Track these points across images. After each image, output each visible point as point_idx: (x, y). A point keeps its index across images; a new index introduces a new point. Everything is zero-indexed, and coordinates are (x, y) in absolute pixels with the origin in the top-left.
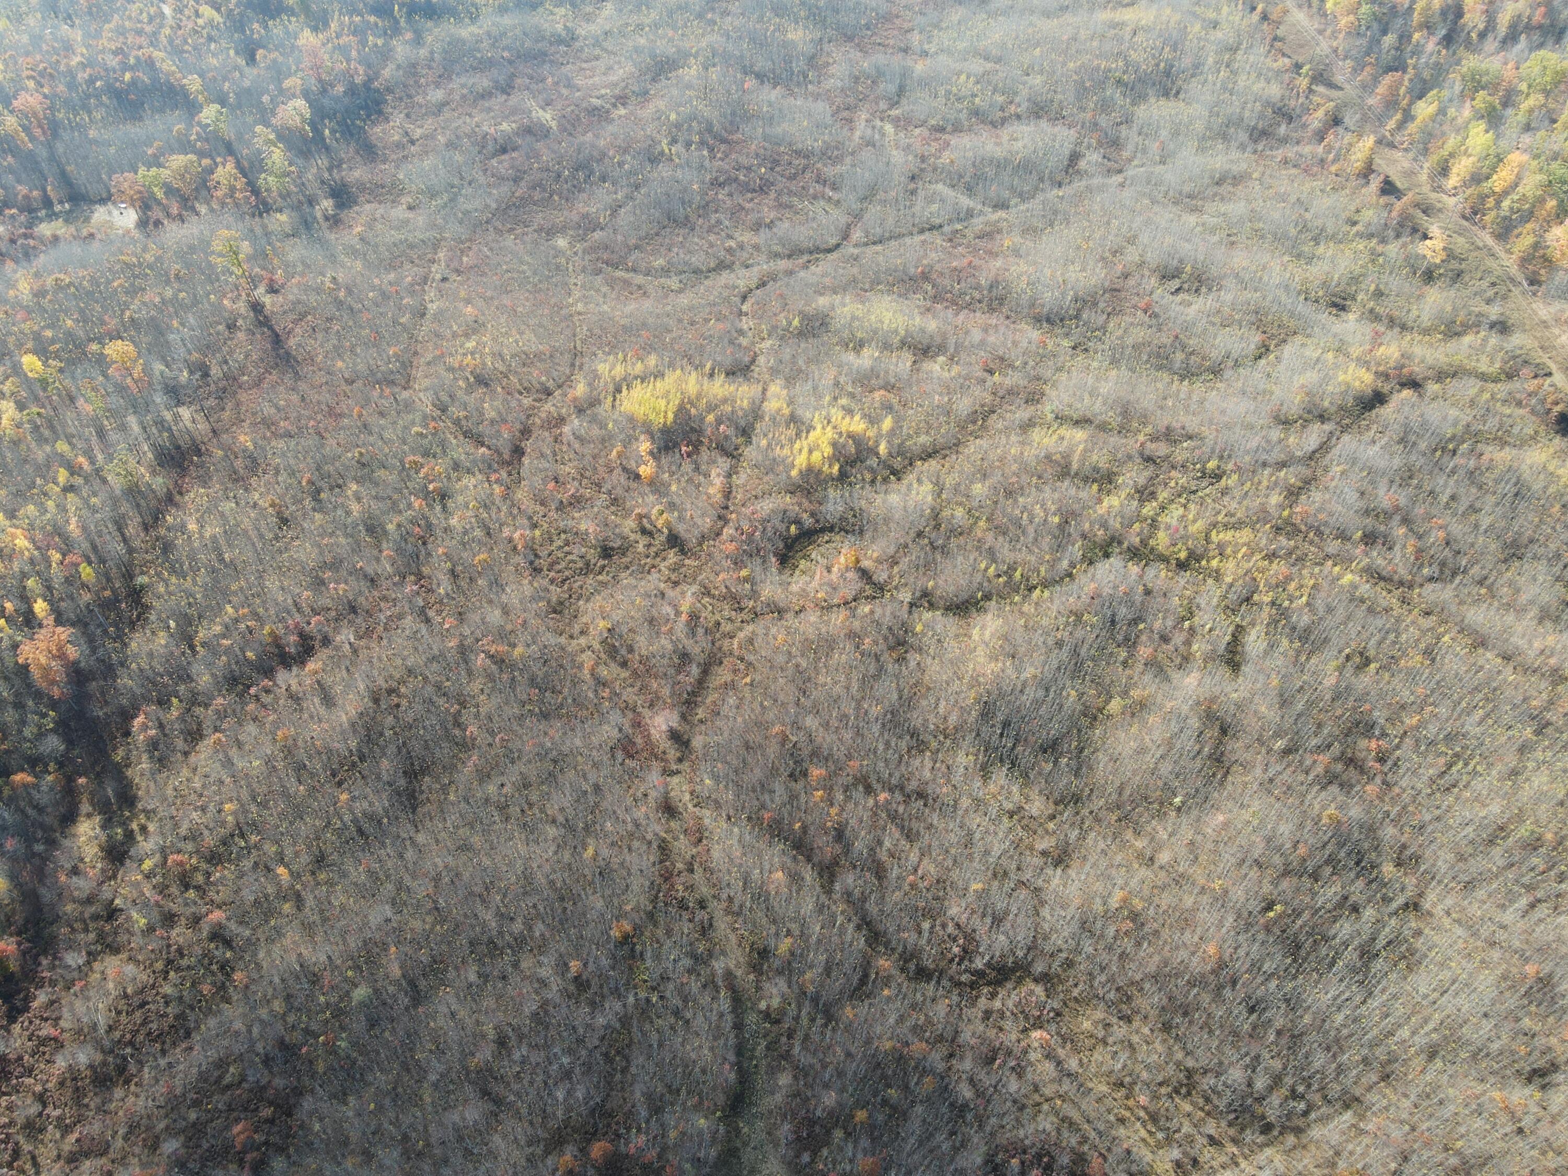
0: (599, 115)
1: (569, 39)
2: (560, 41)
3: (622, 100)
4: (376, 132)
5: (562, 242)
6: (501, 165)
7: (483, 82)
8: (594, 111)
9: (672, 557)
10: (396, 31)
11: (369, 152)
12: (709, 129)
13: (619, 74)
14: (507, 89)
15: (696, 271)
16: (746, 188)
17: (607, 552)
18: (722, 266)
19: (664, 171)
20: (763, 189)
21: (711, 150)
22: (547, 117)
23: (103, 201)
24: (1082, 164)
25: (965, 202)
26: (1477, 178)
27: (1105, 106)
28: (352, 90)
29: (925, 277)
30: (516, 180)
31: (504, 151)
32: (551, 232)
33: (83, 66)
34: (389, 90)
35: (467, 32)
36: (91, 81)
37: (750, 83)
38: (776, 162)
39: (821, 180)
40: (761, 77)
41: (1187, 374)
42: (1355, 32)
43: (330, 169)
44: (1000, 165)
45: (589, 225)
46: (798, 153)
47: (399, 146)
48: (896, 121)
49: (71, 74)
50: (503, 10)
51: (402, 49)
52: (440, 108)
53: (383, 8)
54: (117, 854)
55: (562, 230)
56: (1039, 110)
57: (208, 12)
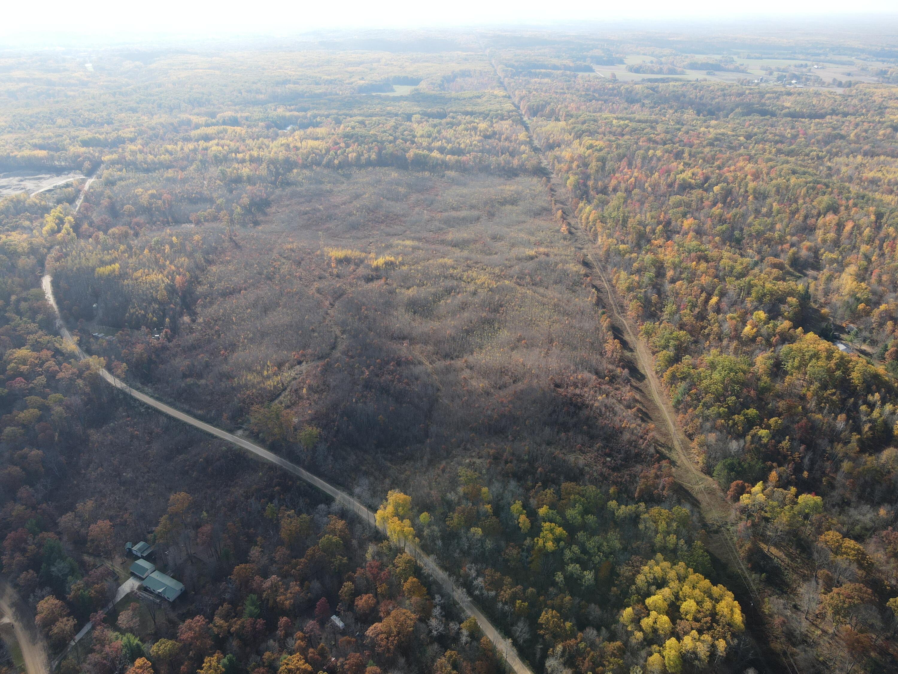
0: (337, 207)
1: (331, 192)
2: (328, 191)
3: (344, 204)
4: (268, 210)
5: (320, 233)
6: (306, 217)
7: (303, 200)
8: (336, 206)
9: (337, 279)
10: (277, 187)
11: (265, 214)
12: (369, 209)
13: (344, 198)
14: (310, 201)
15: (359, 238)
16: (377, 222)
17: (320, 278)
19: (353, 218)
20: (382, 222)
21: (369, 214)
22: (321, 207)
23: (184, 223)
24: (481, 220)
25: (443, 226)
27: (493, 206)
28: (262, 200)
29: (424, 238)
31: (306, 214)
32: (317, 231)
33: (179, 193)
34: (273, 201)
35: (299, 189)
36: (183, 196)
37: (385, 200)
38: (387, 217)
39: (400, 221)
40: (388, 199)
41: (488, 254)
43: (253, 218)
44: (454, 218)
45: (328, 229)
46: (395, 215)
47: (274, 213)
48: (427, 210)
49: (176, 194)
50: (311, 184)
51: (278, 192)
52: (288, 205)
53: (273, 183)
54: (194, 321)
55: (321, 230)
56: (472, 207)
57: (218, 182)
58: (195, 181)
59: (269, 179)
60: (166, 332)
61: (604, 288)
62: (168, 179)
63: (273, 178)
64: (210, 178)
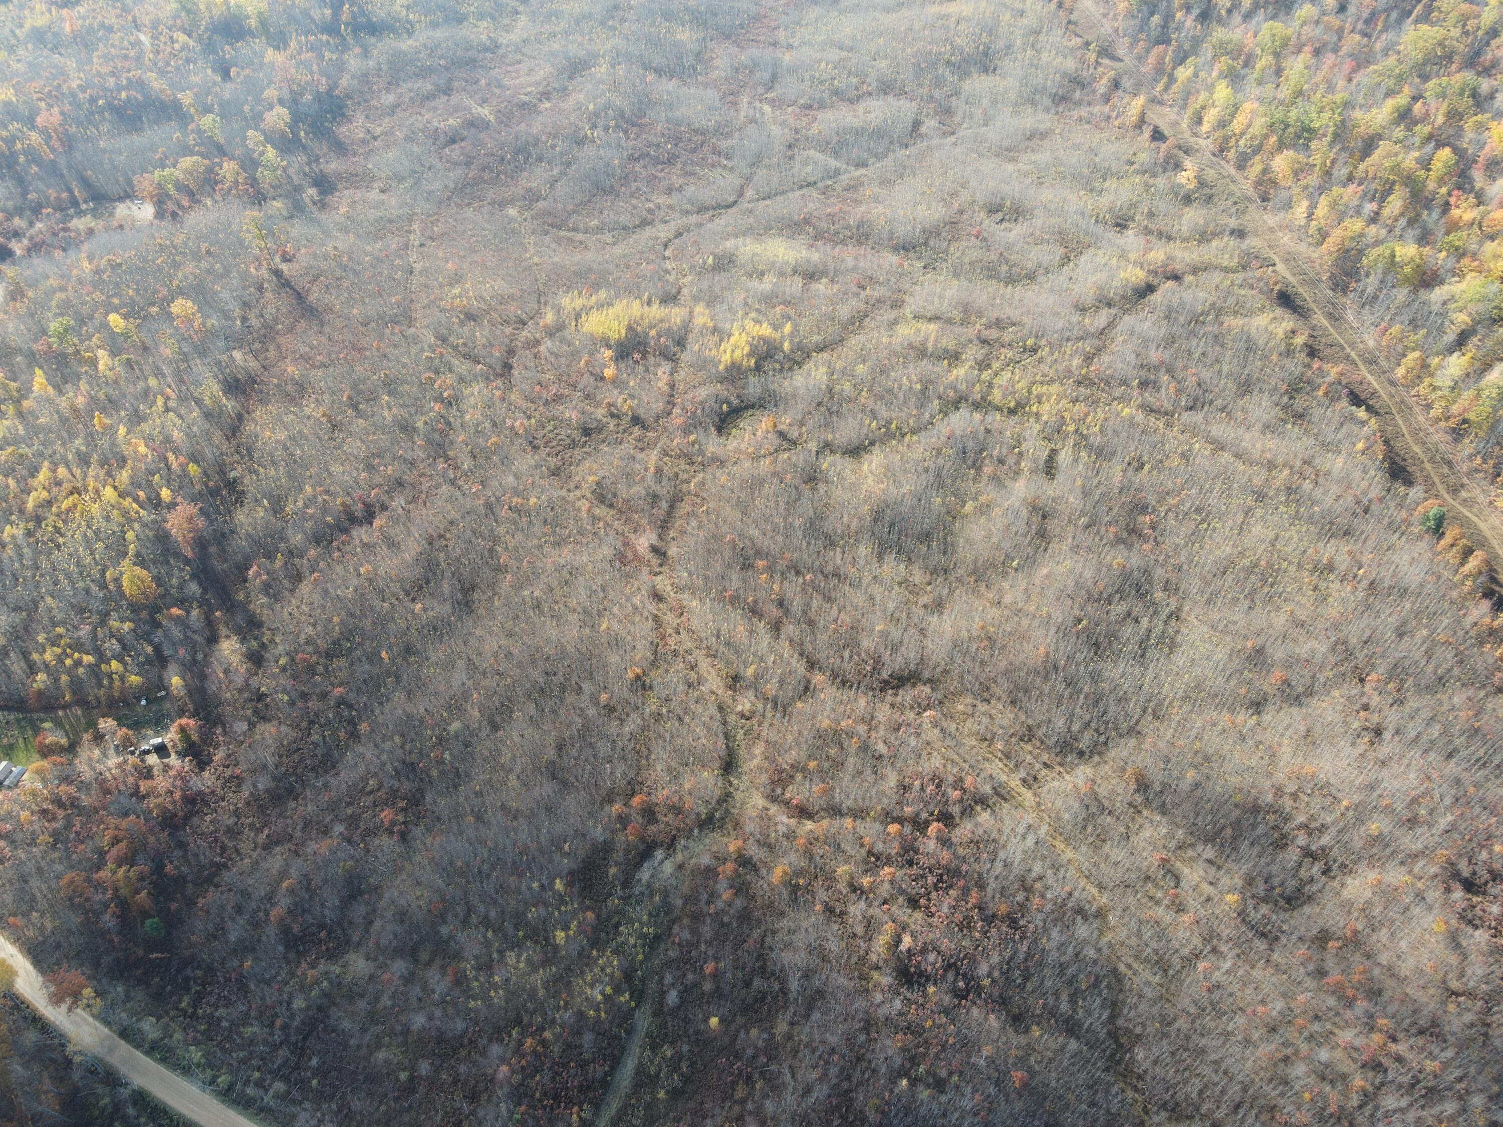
0: (528, 108)
1: (493, 47)
2: (486, 49)
3: (545, 95)
4: (343, 131)
5: (512, 212)
6: (454, 152)
7: (427, 86)
8: (523, 106)
9: (637, 431)
10: (344, 47)
11: (340, 148)
12: (622, 116)
13: (539, 75)
14: (447, 91)
15: (625, 228)
16: (657, 161)
17: (586, 432)
18: (644, 223)
19: (589, 151)
20: (671, 161)
21: (626, 132)
22: (485, 112)
23: (121, 199)
24: (923, 129)
25: (833, 163)
26: (1222, 124)
27: (939, 82)
28: (318, 98)
29: (807, 221)
30: (468, 164)
31: (453, 141)
32: (502, 204)
33: (82, 89)
34: (348, 96)
35: (406, 45)
36: (93, 100)
37: (651, 77)
38: (679, 140)
39: (716, 152)
40: (658, 71)
41: (1011, 280)
42: (1130, 15)
43: (309, 164)
44: (858, 133)
45: (532, 197)
46: (696, 131)
47: (363, 141)
48: (772, 102)
49: (73, 95)
50: (434, 25)
51: (353, 62)
52: (393, 109)
53: (331, 28)
54: (256, 659)
55: (512, 202)
56: (886, 88)
57: (182, 38)
58: (116, 37)
59: (316, 14)
60: (183, 730)
61: (1374, 394)
62: (39, 36)
63: (328, 12)
64: (155, 24)
